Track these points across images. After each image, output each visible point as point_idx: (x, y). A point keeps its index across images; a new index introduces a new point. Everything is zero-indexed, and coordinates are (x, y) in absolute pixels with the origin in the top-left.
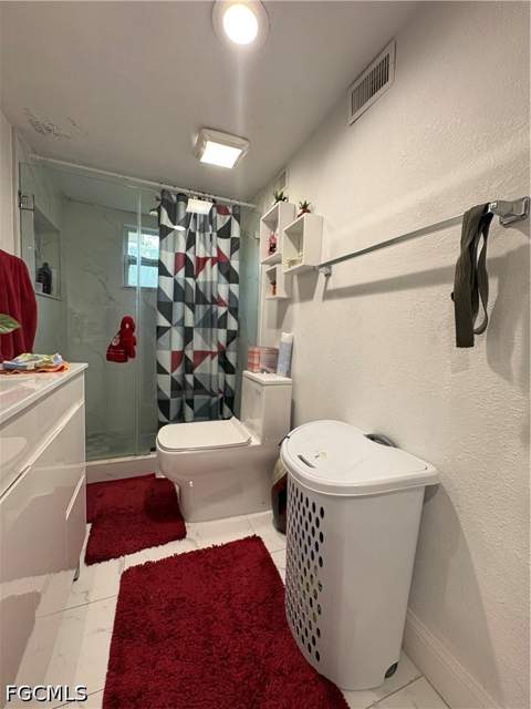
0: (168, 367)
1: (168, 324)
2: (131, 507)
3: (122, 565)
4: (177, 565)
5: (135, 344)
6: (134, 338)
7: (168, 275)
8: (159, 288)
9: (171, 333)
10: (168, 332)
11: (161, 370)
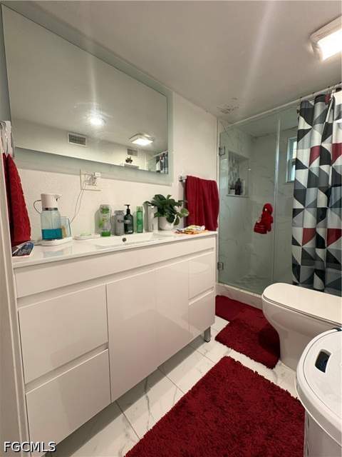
0: (300, 240)
1: (301, 207)
2: (253, 327)
3: (228, 352)
4: (252, 379)
5: (272, 222)
6: (272, 218)
7: (303, 167)
8: (295, 179)
9: (303, 214)
10: (302, 213)
11: (295, 242)
